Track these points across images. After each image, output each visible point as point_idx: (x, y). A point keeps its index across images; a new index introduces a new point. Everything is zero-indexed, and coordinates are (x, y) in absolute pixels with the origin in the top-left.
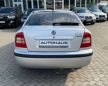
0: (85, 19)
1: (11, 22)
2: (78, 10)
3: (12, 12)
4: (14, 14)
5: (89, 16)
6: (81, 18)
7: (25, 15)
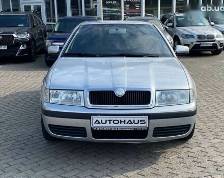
0: (197, 41)
1: (22, 47)
2: (179, 19)
3: (22, 25)
4: (27, 28)
5: (206, 35)
6: (188, 38)
7: (55, 32)
